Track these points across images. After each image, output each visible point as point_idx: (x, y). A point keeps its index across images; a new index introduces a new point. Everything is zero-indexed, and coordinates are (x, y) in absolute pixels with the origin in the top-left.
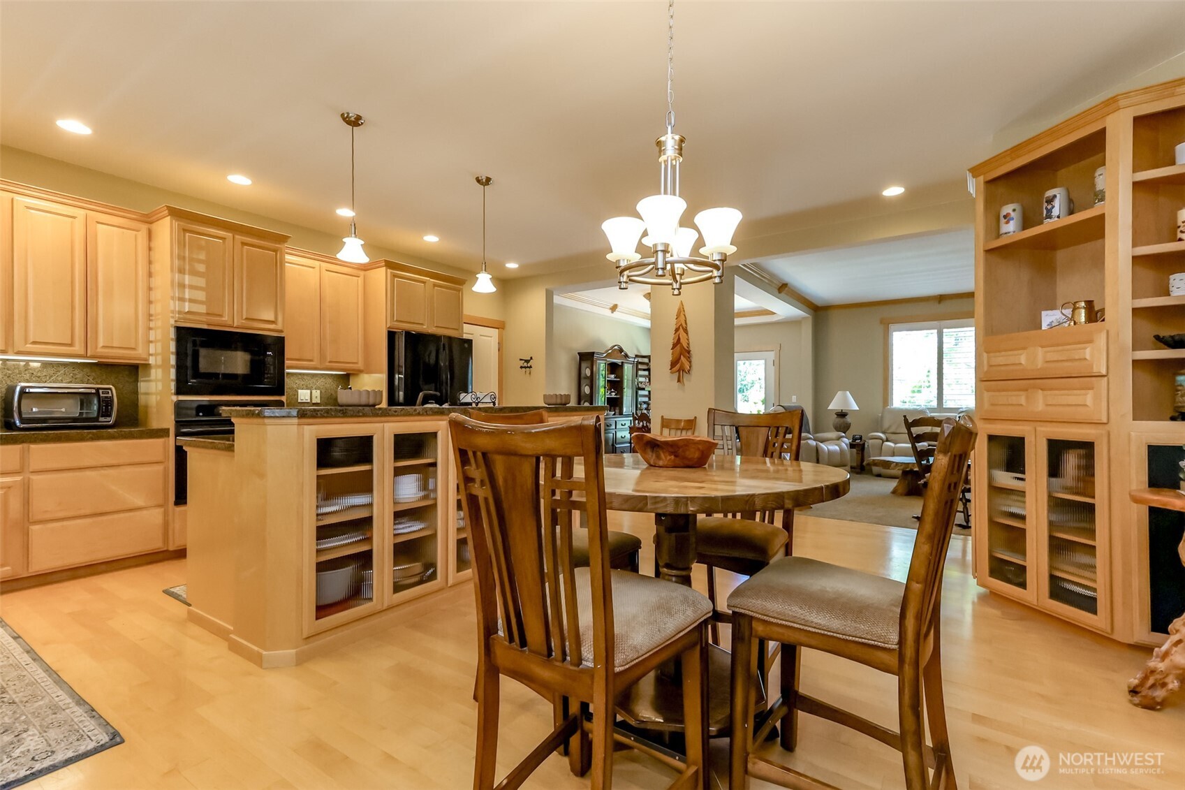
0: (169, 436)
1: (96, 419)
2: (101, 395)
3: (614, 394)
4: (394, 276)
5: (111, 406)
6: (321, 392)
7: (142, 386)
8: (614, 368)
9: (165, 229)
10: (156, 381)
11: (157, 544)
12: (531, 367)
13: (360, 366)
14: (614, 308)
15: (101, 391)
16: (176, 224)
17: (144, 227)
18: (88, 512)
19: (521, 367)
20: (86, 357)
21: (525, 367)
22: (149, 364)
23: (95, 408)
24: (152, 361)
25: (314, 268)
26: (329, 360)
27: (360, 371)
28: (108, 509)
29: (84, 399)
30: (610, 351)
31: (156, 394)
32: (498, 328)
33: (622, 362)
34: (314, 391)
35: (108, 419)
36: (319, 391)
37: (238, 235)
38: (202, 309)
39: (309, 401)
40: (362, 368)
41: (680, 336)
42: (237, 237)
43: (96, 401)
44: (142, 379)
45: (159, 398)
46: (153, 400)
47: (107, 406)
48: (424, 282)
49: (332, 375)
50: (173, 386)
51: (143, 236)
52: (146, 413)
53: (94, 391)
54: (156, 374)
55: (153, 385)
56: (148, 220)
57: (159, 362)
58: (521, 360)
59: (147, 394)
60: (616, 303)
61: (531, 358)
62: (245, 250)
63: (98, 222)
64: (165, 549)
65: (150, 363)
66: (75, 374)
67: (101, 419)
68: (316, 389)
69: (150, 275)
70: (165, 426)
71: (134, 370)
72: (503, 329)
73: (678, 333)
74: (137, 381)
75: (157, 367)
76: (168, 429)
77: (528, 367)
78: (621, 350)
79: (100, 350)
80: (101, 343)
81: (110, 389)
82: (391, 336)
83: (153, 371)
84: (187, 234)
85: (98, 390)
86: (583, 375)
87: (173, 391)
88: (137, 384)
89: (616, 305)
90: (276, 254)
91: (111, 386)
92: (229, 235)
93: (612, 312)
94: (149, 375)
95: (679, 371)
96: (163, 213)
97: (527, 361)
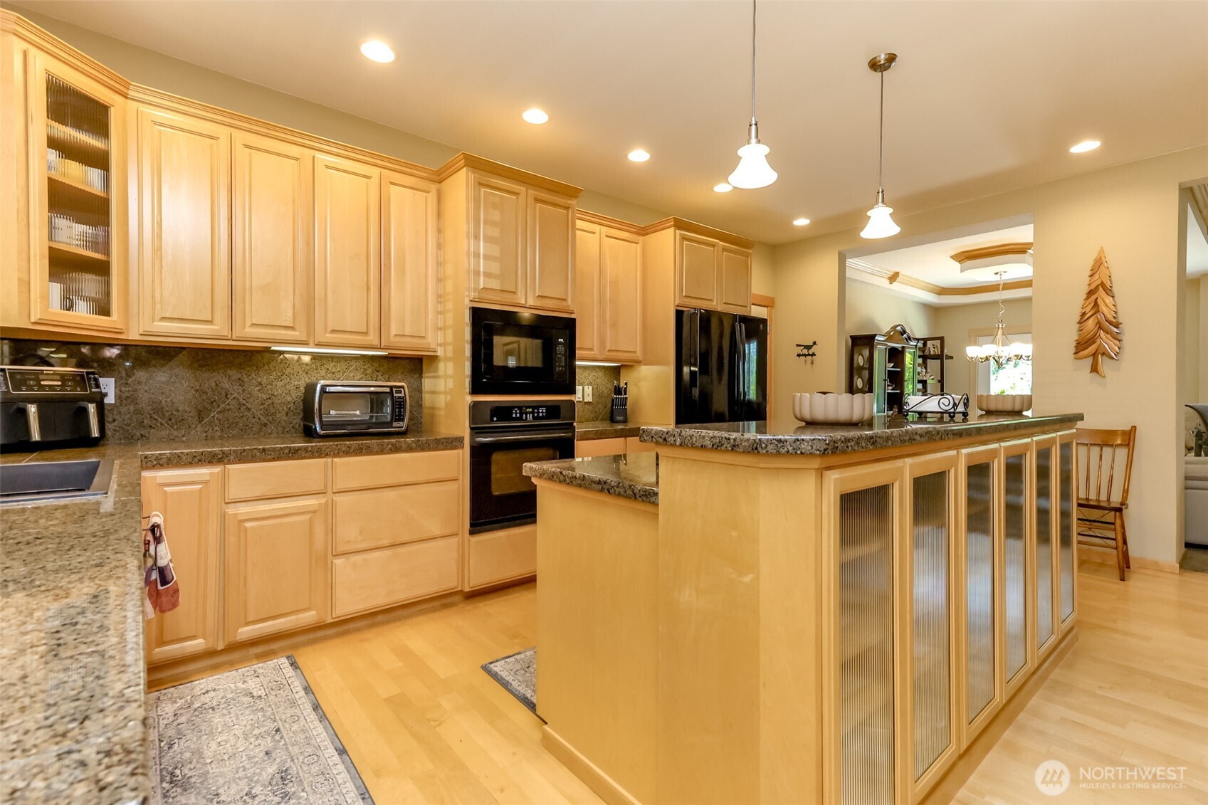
0: (463, 447)
1: (389, 424)
2: (395, 395)
3: (891, 388)
4: (683, 238)
5: (403, 408)
6: (593, 388)
7: (427, 383)
8: (895, 355)
9: (461, 184)
10: (446, 377)
11: (451, 583)
12: (813, 355)
13: (639, 355)
14: (893, 278)
15: (394, 390)
16: (472, 176)
17: (434, 187)
18: (386, 542)
19: (799, 355)
20: (380, 348)
21: (805, 355)
22: (436, 357)
23: (389, 410)
24: (440, 353)
25: (594, 233)
26: (608, 349)
27: (639, 362)
28: (404, 539)
29: (376, 400)
30: (892, 334)
31: (445, 393)
32: (766, 307)
33: (903, 347)
34: (586, 387)
35: (401, 424)
36: (591, 387)
37: (532, 189)
38: (495, 284)
39: (581, 400)
40: (640, 358)
41: (1099, 301)
42: (530, 191)
43: (389, 402)
44: (426, 375)
45: (449, 398)
46: (441, 401)
47: (400, 408)
48: (713, 246)
49: (604, 367)
50: (467, 382)
51: (432, 197)
52: (432, 416)
53: (388, 390)
54: (446, 368)
55: (441, 382)
56: (439, 177)
57: (450, 354)
58: (798, 345)
59: (434, 393)
60: (896, 271)
61: (815, 343)
62: (538, 208)
63: (391, 183)
64: (459, 589)
65: (438, 354)
66: (365, 369)
67: (395, 424)
68: (588, 385)
69: (439, 246)
70: (456, 433)
71: (416, 364)
72: (772, 307)
73: (1093, 298)
74: (421, 376)
75: (447, 359)
76: (463, 438)
77: (809, 355)
78: (904, 332)
79: (393, 339)
80: (394, 331)
81: (402, 387)
82: (679, 314)
83: (441, 365)
84: (483, 189)
85: (391, 387)
86: (855, 365)
87: (468, 390)
88: (421, 381)
89: (898, 273)
90: (568, 213)
91: (404, 384)
92: (522, 189)
93: (891, 283)
94: (436, 370)
95: (1094, 355)
96: (459, 164)
97: (808, 347)
